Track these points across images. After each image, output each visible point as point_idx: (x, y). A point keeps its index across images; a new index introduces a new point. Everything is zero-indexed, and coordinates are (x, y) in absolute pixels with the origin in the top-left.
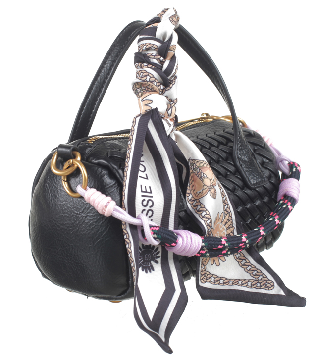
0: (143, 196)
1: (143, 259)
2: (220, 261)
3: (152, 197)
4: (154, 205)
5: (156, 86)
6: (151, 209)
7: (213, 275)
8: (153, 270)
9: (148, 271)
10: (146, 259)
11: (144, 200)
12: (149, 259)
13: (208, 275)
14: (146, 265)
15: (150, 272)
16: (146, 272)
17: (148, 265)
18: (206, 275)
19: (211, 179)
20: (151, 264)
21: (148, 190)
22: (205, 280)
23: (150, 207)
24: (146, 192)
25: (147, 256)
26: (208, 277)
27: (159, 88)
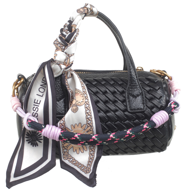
0: (34, 105)
1: (32, 139)
2: (80, 151)
3: (38, 106)
4: (38, 111)
5: (59, 46)
6: (37, 112)
7: (72, 157)
8: (38, 146)
9: (34, 146)
10: (33, 139)
11: (34, 107)
12: (35, 139)
13: (69, 156)
14: (33, 142)
15: (36, 146)
16: (33, 146)
17: (35, 142)
18: (68, 156)
19: (78, 101)
20: (36, 142)
21: (38, 102)
22: (66, 159)
23: (37, 111)
24: (37, 103)
25: (33, 137)
26: (69, 157)
27: (61, 48)
